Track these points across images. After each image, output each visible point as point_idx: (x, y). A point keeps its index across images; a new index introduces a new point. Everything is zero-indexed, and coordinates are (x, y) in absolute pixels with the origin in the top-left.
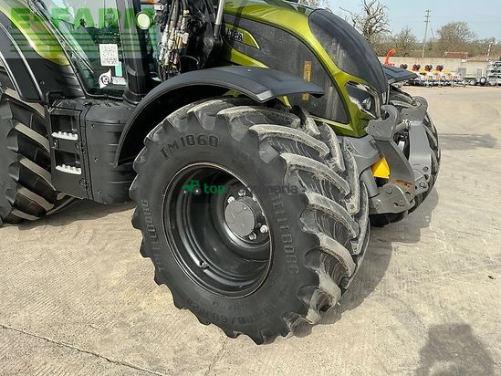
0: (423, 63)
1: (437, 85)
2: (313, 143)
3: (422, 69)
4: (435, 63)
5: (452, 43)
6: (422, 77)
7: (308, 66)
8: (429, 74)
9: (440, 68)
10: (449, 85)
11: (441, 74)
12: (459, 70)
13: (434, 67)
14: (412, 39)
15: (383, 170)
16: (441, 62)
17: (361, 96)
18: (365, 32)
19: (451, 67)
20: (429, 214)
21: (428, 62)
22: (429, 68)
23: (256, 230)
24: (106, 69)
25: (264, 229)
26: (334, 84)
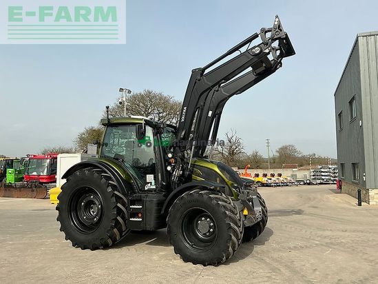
0: (269, 172)
1: (279, 186)
2: (226, 200)
3: (269, 177)
4: (276, 172)
5: (287, 158)
6: (269, 181)
7: (218, 179)
8: (273, 179)
9: (280, 175)
10: (287, 185)
11: (281, 179)
12: (292, 175)
13: (276, 174)
14: (260, 157)
15: (246, 212)
16: (280, 171)
17: (236, 188)
18: (230, 153)
19: (287, 174)
20: (269, 238)
21: (272, 171)
22: (273, 175)
23: (209, 231)
24: (148, 183)
25: (211, 230)
26: (227, 184)
